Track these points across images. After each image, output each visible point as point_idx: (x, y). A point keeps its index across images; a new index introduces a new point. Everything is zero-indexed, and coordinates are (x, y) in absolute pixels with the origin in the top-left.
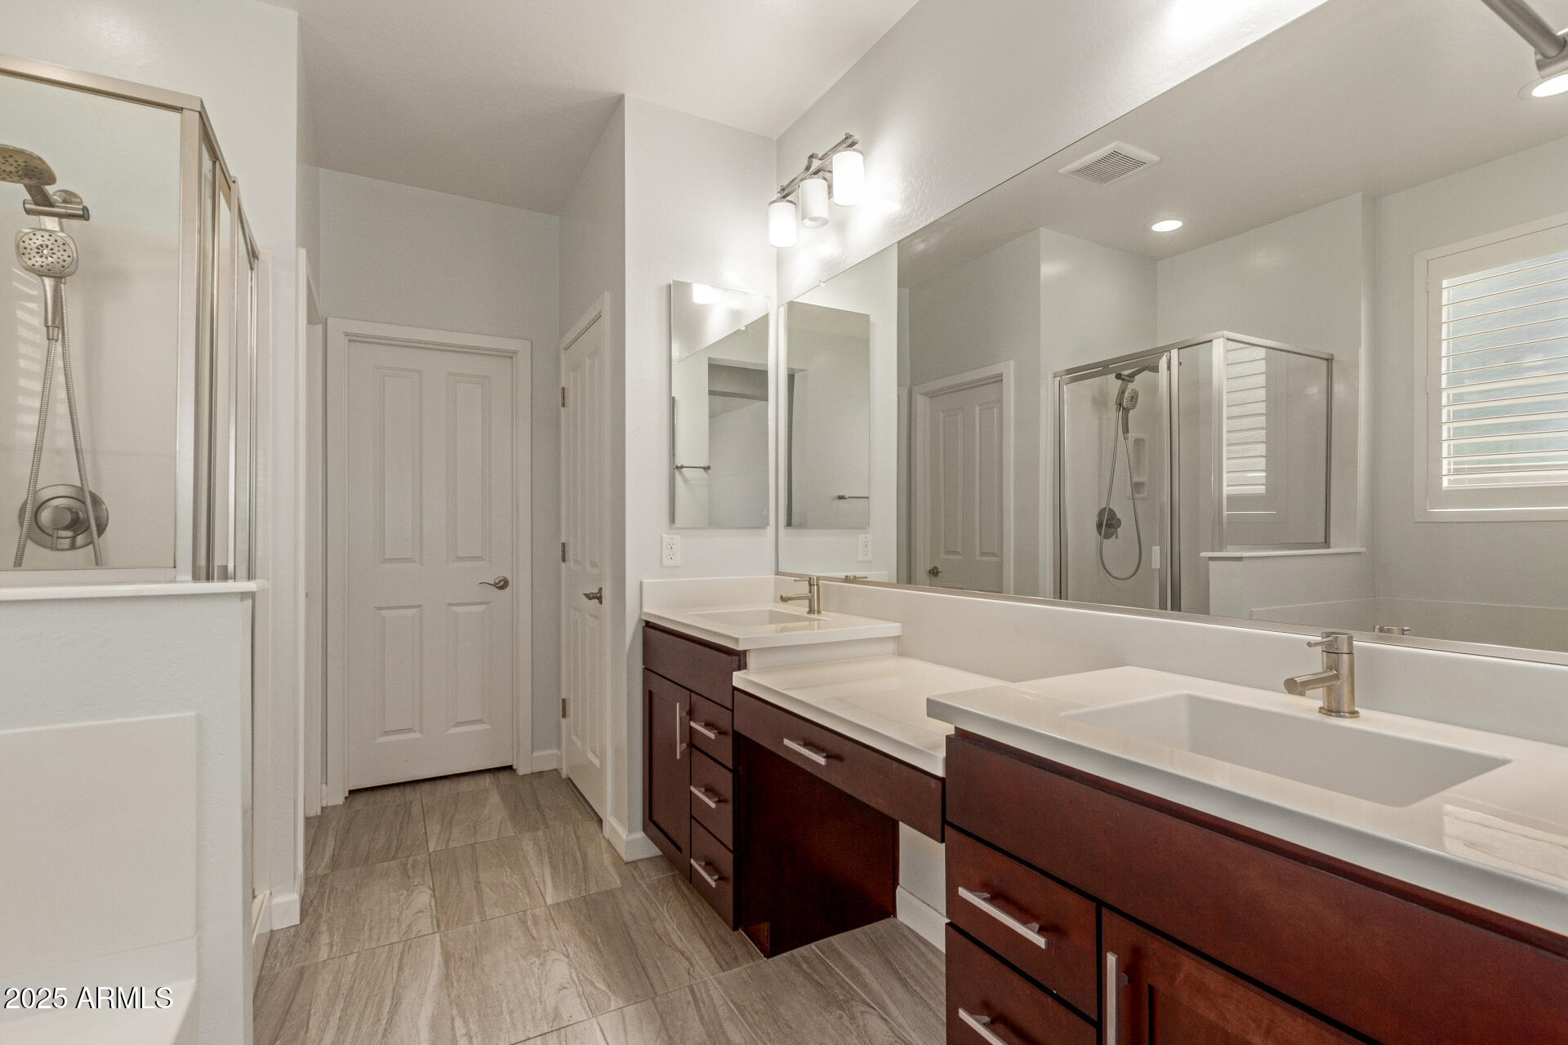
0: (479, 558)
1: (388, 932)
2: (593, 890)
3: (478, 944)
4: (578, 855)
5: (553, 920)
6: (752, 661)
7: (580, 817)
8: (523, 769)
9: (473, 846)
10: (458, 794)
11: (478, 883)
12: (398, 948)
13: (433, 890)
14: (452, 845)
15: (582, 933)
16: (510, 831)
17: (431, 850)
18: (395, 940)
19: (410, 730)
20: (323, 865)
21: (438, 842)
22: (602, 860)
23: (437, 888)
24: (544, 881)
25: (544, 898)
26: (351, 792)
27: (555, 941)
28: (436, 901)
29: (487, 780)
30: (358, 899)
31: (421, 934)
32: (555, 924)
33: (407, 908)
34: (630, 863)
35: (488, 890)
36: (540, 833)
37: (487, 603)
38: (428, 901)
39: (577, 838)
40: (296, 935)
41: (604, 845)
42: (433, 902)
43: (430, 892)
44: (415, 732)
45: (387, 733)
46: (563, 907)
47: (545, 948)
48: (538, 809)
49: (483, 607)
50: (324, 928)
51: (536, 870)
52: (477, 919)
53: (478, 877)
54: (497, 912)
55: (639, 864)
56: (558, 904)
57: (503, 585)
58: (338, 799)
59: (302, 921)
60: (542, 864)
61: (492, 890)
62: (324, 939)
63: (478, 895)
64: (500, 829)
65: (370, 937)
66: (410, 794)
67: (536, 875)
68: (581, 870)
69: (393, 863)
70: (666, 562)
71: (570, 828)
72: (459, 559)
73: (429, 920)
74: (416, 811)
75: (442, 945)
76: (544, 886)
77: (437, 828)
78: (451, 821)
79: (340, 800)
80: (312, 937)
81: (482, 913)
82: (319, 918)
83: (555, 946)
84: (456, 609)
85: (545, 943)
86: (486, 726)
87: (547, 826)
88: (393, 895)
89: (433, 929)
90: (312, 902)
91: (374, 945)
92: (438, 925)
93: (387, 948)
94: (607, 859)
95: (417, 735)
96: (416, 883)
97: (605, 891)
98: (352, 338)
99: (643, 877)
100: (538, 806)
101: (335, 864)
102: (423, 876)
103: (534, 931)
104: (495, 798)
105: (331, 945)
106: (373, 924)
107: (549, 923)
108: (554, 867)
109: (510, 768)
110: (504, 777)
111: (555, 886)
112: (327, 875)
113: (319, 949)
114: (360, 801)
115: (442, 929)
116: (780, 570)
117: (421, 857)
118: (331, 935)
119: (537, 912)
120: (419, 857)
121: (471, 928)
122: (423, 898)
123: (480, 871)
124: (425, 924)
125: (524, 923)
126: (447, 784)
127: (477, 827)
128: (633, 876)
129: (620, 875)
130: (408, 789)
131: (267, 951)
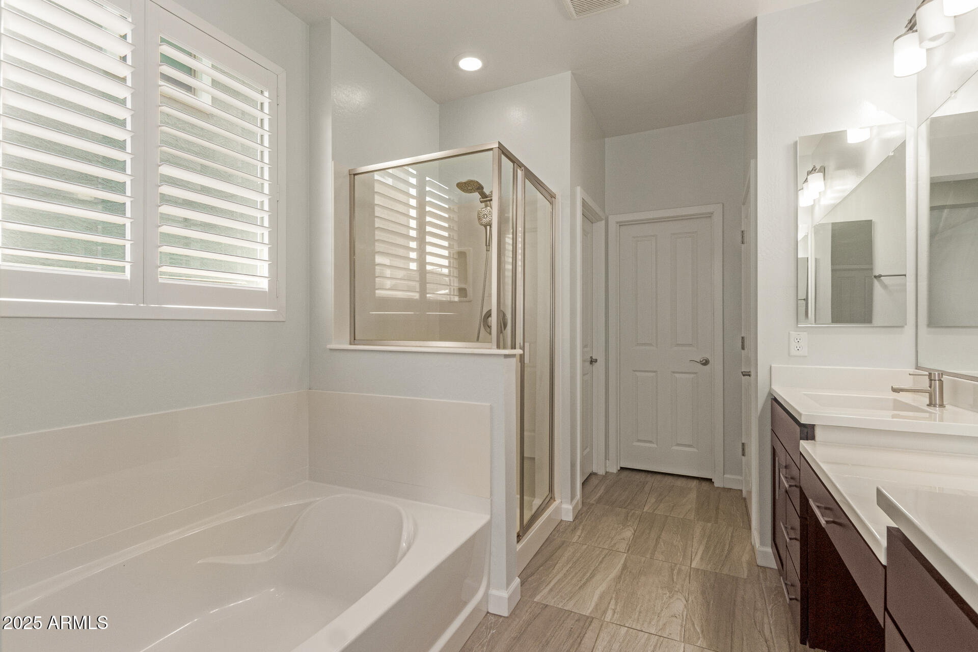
0: (690, 345)
1: (605, 542)
2: (725, 571)
3: (642, 569)
4: (727, 547)
5: (690, 577)
6: (818, 433)
7: (741, 525)
8: (717, 483)
9: (667, 517)
10: (673, 485)
11: (659, 537)
12: (605, 552)
13: (635, 532)
14: (656, 512)
15: (703, 593)
16: (692, 516)
17: (644, 511)
18: (606, 548)
19: (650, 442)
20: (594, 499)
21: (650, 508)
22: (742, 557)
23: (637, 531)
24: (696, 552)
25: (691, 562)
26: (622, 468)
27: (684, 589)
28: (633, 538)
29: (695, 483)
30: (600, 521)
31: (619, 550)
32: (690, 579)
33: (619, 535)
34: (761, 567)
35: (662, 544)
36: (709, 525)
37: (695, 373)
38: (630, 535)
39: (732, 536)
40: (569, 526)
41: (748, 548)
42: (632, 538)
43: (633, 531)
44: (653, 443)
45: (639, 441)
46: (700, 573)
47: (676, 589)
48: (716, 510)
49: (692, 376)
50: (581, 528)
51: (695, 544)
52: (648, 556)
53: (661, 535)
54: (661, 557)
55: (767, 570)
56: (698, 570)
57: (706, 363)
58: (614, 469)
59: (574, 521)
60: (701, 543)
61: (664, 545)
62: (578, 533)
63: (656, 543)
64: (687, 513)
65: (597, 541)
66: (650, 479)
67: (694, 547)
68: (724, 556)
69: (624, 510)
70: (794, 352)
71: (731, 529)
72: (678, 345)
73: (626, 545)
74: (647, 488)
75: (625, 561)
76: (696, 555)
77: (653, 500)
78: (663, 499)
79: (615, 471)
80: (575, 529)
81: (653, 554)
82: (581, 522)
83: (683, 591)
84: (677, 375)
85: (678, 587)
86: (695, 450)
87: (716, 522)
88: (616, 526)
89: (625, 550)
90: (582, 514)
91: (596, 545)
92: (628, 550)
93: (601, 549)
94: (745, 558)
95: (655, 446)
96: (628, 524)
97: (732, 576)
98: (621, 224)
99: (765, 579)
100: (717, 509)
101: (599, 500)
102: (633, 523)
103: (675, 577)
104: (693, 495)
105: (580, 537)
106: (600, 535)
107: (686, 577)
108: (707, 548)
109: (710, 480)
110: (705, 485)
111: (702, 559)
112: (594, 504)
113: (574, 537)
114: (625, 473)
115: (630, 552)
116: (919, 365)
117: (638, 512)
118: (582, 533)
119: (683, 568)
120: (637, 512)
121: (643, 559)
122: (628, 533)
123: (663, 531)
124: (623, 547)
125: (673, 570)
126: (670, 479)
127: (675, 507)
128: (759, 576)
129: (749, 571)
130: (649, 475)
131: (556, 527)
